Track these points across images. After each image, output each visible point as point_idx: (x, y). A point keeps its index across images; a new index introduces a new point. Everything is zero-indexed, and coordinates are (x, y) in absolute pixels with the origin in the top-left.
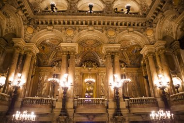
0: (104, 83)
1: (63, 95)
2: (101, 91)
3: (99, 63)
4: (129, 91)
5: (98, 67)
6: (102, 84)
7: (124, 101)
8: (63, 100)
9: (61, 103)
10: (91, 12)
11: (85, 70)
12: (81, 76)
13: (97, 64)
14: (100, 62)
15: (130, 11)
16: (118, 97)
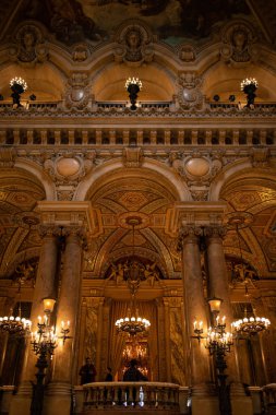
0: (180, 332)
1: (37, 370)
2: (173, 361)
3: (165, 265)
4: (267, 359)
5: (162, 277)
6: (175, 337)
7: (248, 393)
8: (34, 387)
9: (29, 401)
10: (134, 107)
11: (120, 289)
12: (107, 309)
13: (158, 269)
14: (168, 262)
15: (257, 100)
16: (223, 378)
